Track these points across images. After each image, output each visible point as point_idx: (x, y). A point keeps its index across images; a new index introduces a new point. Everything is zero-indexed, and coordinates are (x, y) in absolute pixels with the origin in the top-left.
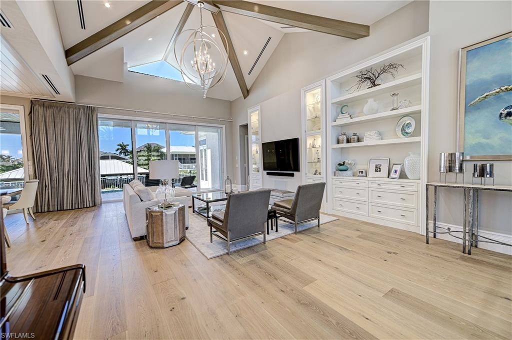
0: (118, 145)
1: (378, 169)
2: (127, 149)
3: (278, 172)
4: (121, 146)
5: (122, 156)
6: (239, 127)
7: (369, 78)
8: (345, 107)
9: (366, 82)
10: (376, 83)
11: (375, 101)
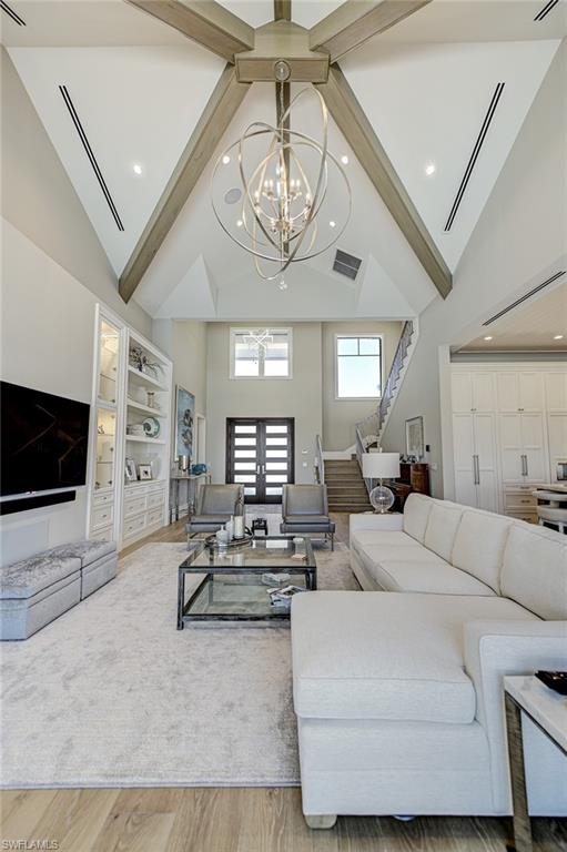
3: (27, 495)
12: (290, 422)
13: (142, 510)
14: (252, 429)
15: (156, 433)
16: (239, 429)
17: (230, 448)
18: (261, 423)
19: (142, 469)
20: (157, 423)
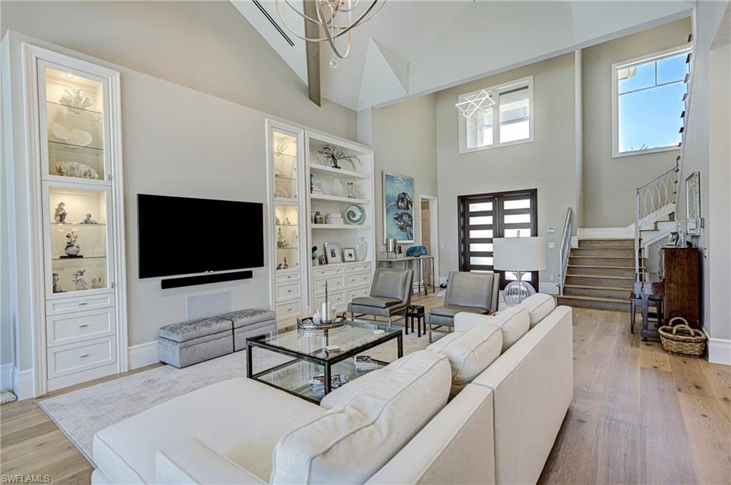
3: (206, 273)
7: (333, 157)
10: (337, 165)
12: (532, 194)
13: (340, 287)
14: (488, 206)
15: (359, 220)
16: (474, 207)
17: (465, 228)
18: (497, 198)
19: (347, 252)
20: (361, 210)
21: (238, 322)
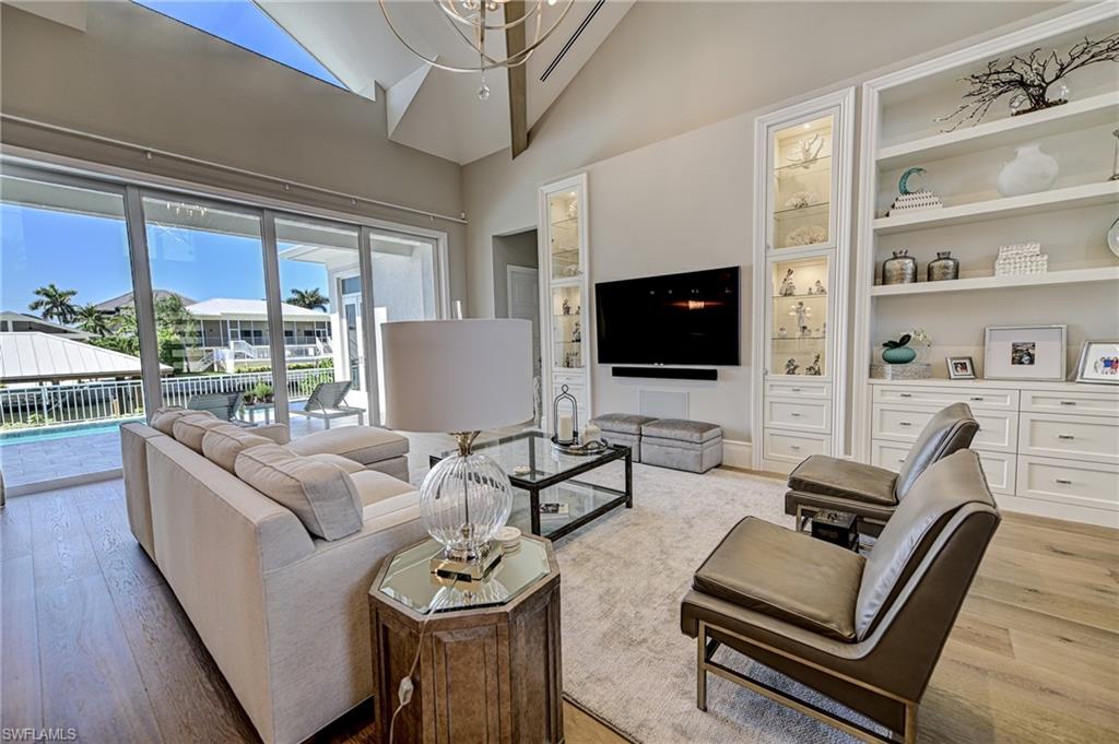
0: (38, 293)
1: (1022, 355)
2: (69, 303)
3: (656, 366)
4: (47, 295)
5: (55, 322)
6: (490, 242)
7: (1022, 83)
8: (914, 174)
9: (1010, 94)
10: (1050, 96)
11: (1042, 150)
21: (645, 430)
